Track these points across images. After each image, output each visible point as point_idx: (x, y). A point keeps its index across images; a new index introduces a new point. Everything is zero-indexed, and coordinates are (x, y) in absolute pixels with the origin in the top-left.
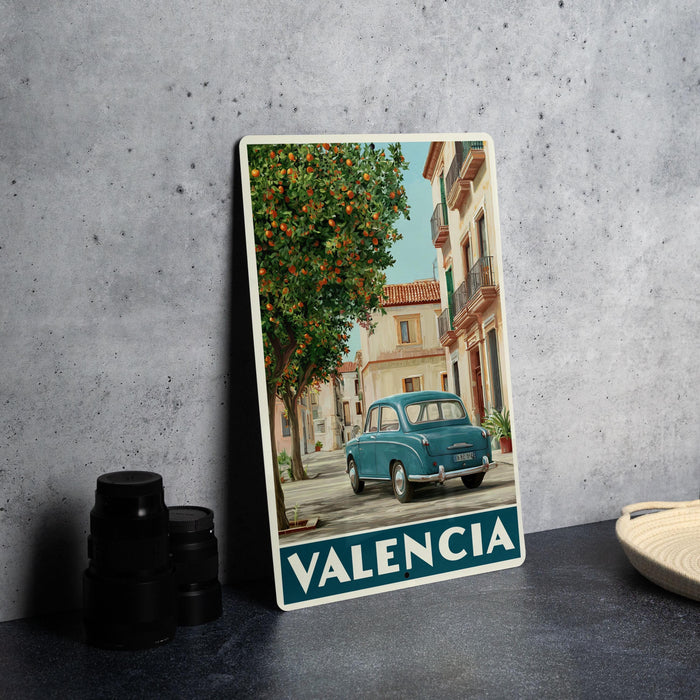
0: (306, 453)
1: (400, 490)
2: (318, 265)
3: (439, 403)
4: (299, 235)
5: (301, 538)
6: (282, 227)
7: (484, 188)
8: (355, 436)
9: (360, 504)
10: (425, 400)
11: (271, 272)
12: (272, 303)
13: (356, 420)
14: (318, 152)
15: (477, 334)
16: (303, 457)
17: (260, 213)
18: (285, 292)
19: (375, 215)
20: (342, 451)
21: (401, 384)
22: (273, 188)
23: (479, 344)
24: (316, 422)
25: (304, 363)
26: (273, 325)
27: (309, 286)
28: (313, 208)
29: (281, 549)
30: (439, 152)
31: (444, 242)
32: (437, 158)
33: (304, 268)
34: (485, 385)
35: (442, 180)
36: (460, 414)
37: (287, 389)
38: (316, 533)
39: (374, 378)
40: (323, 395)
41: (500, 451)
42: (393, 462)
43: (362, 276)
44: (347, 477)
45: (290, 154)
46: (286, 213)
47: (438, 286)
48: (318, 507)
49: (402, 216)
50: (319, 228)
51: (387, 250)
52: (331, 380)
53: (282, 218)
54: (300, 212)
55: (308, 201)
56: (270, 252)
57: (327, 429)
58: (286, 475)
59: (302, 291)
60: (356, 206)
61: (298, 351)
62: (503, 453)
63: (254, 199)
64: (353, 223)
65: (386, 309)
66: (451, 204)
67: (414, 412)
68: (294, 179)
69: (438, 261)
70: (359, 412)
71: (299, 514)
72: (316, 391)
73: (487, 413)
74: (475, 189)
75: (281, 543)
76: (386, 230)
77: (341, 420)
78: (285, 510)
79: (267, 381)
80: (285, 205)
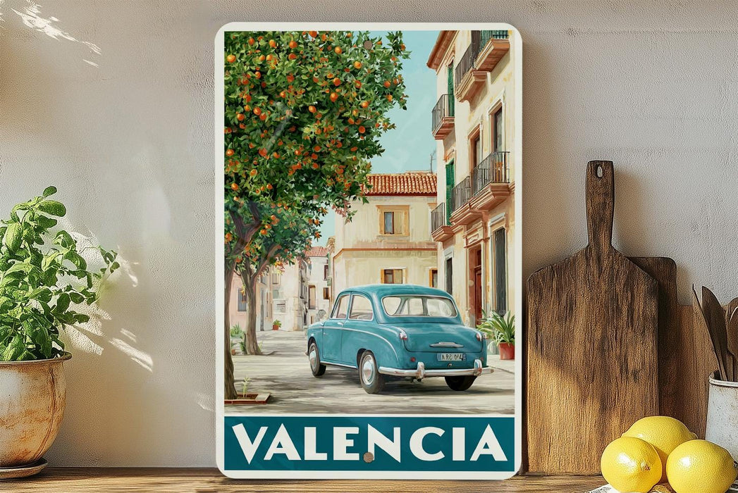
0: (262, 330)
1: (367, 380)
2: (292, 149)
3: (424, 299)
4: (273, 119)
5: (249, 410)
6: (256, 111)
7: (505, 79)
8: (319, 320)
9: (315, 387)
10: (406, 294)
11: (239, 153)
12: (238, 182)
13: (321, 303)
14: (303, 39)
15: (480, 232)
16: (258, 333)
17: (232, 96)
18: (253, 174)
19: (364, 103)
20: (303, 333)
21: (379, 274)
22: (250, 74)
23: (482, 243)
24: (276, 302)
25: (268, 243)
26: (237, 205)
27: (281, 170)
28: (292, 94)
29: (225, 417)
30: (449, 41)
31: (447, 133)
32: (447, 46)
33: (277, 151)
34: (486, 287)
35: (450, 70)
36: (450, 312)
37: (247, 267)
38: (265, 408)
39: (348, 265)
40: (285, 277)
42: (361, 351)
43: (343, 163)
44: (306, 359)
45: (272, 42)
46: (261, 97)
47: (435, 179)
48: (270, 383)
49: (397, 105)
50: (298, 114)
51: (375, 138)
52: (297, 262)
53: (256, 103)
54: (276, 96)
55: (287, 87)
56: (240, 135)
57: (288, 310)
58: (238, 348)
59: (272, 174)
60: (343, 94)
61: (262, 231)
62: (502, 359)
63: (227, 83)
64: (338, 109)
65: (368, 198)
66: (459, 96)
67: (392, 305)
68: (273, 65)
69: (438, 152)
70: (327, 297)
71: (249, 387)
72: (278, 272)
73: (486, 315)
74: (493, 81)
75: (226, 412)
76: (376, 119)
77: (305, 303)
78: (233, 381)
79: (225, 257)
80: (260, 90)
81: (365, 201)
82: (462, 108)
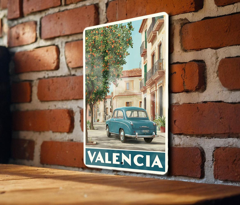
0: (95, 122)
1: (122, 138)
2: (102, 65)
3: (138, 111)
4: (97, 56)
5: (91, 146)
6: (93, 54)
7: (163, 33)
9: (109, 140)
10: (133, 110)
11: (89, 67)
12: (89, 76)
13: (110, 114)
14: (105, 29)
15: (155, 88)
16: (94, 123)
18: (92, 74)
19: (121, 48)
20: (105, 123)
21: (125, 104)
22: (91, 42)
23: (155, 92)
24: (98, 113)
25: (96, 95)
26: (88, 83)
27: (99, 72)
28: (102, 47)
29: (86, 149)
30: (145, 22)
31: (144, 55)
32: (145, 24)
34: (156, 107)
35: (146, 32)
36: (145, 116)
37: (91, 102)
38: (95, 146)
39: (116, 101)
40: (100, 105)
41: (160, 131)
42: (120, 129)
43: (115, 68)
44: (106, 131)
45: (97, 31)
46: (94, 49)
48: (96, 138)
49: (130, 47)
50: (103, 53)
51: (124, 59)
52: (103, 100)
53: (93, 51)
54: (98, 49)
55: (101, 45)
58: (89, 127)
59: (97, 73)
60: (115, 45)
61: (95, 91)
63: (86, 46)
64: (114, 50)
65: (122, 78)
66: (148, 41)
67: (129, 113)
68: (97, 39)
69: (142, 62)
70: (111, 112)
71: (91, 139)
72: (99, 104)
73: (156, 117)
74: (159, 34)
75: (86, 147)
76: (124, 52)
77: (105, 113)
78: (88, 138)
79: (86, 100)
80: (94, 47)
81: (121, 80)
82: (149, 45)
